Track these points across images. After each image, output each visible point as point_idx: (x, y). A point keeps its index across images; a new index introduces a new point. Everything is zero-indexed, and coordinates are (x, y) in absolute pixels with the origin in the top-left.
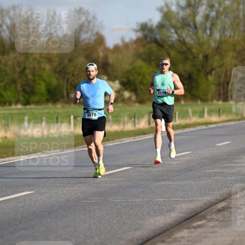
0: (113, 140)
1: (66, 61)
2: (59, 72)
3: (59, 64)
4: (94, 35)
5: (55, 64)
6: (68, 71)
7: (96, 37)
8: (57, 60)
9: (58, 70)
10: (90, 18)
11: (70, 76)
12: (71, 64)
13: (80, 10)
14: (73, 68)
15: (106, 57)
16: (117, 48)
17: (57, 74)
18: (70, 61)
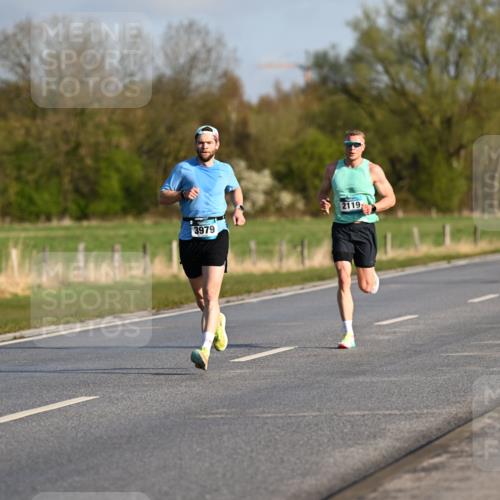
0: (258, 291)
1: (162, 130)
2: (149, 152)
3: (148, 137)
4: (220, 77)
5: (140, 136)
6: (166, 150)
7: (224, 80)
8: (143, 127)
9: (145, 148)
10: (211, 42)
11: (170, 160)
12: (172, 136)
13: (191, 25)
14: (175, 145)
15: (244, 123)
16: (265, 104)
17: (145, 157)
18: (171, 129)
